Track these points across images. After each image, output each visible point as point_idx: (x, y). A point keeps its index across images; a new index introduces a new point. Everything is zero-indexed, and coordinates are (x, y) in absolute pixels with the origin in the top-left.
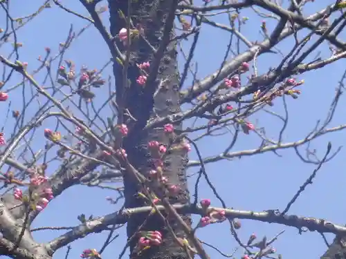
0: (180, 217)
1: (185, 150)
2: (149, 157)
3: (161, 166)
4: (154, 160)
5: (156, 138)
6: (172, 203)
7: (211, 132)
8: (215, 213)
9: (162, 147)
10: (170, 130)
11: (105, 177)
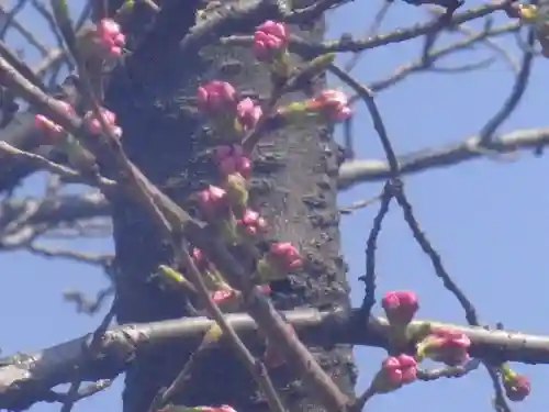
0: (310, 356)
1: (329, 112)
2: (206, 141)
3: (245, 174)
4: (222, 149)
5: (228, 73)
6: (283, 306)
7: (435, 58)
8: (432, 340)
9: (246, 104)
10: (275, 41)
11: (53, 216)
